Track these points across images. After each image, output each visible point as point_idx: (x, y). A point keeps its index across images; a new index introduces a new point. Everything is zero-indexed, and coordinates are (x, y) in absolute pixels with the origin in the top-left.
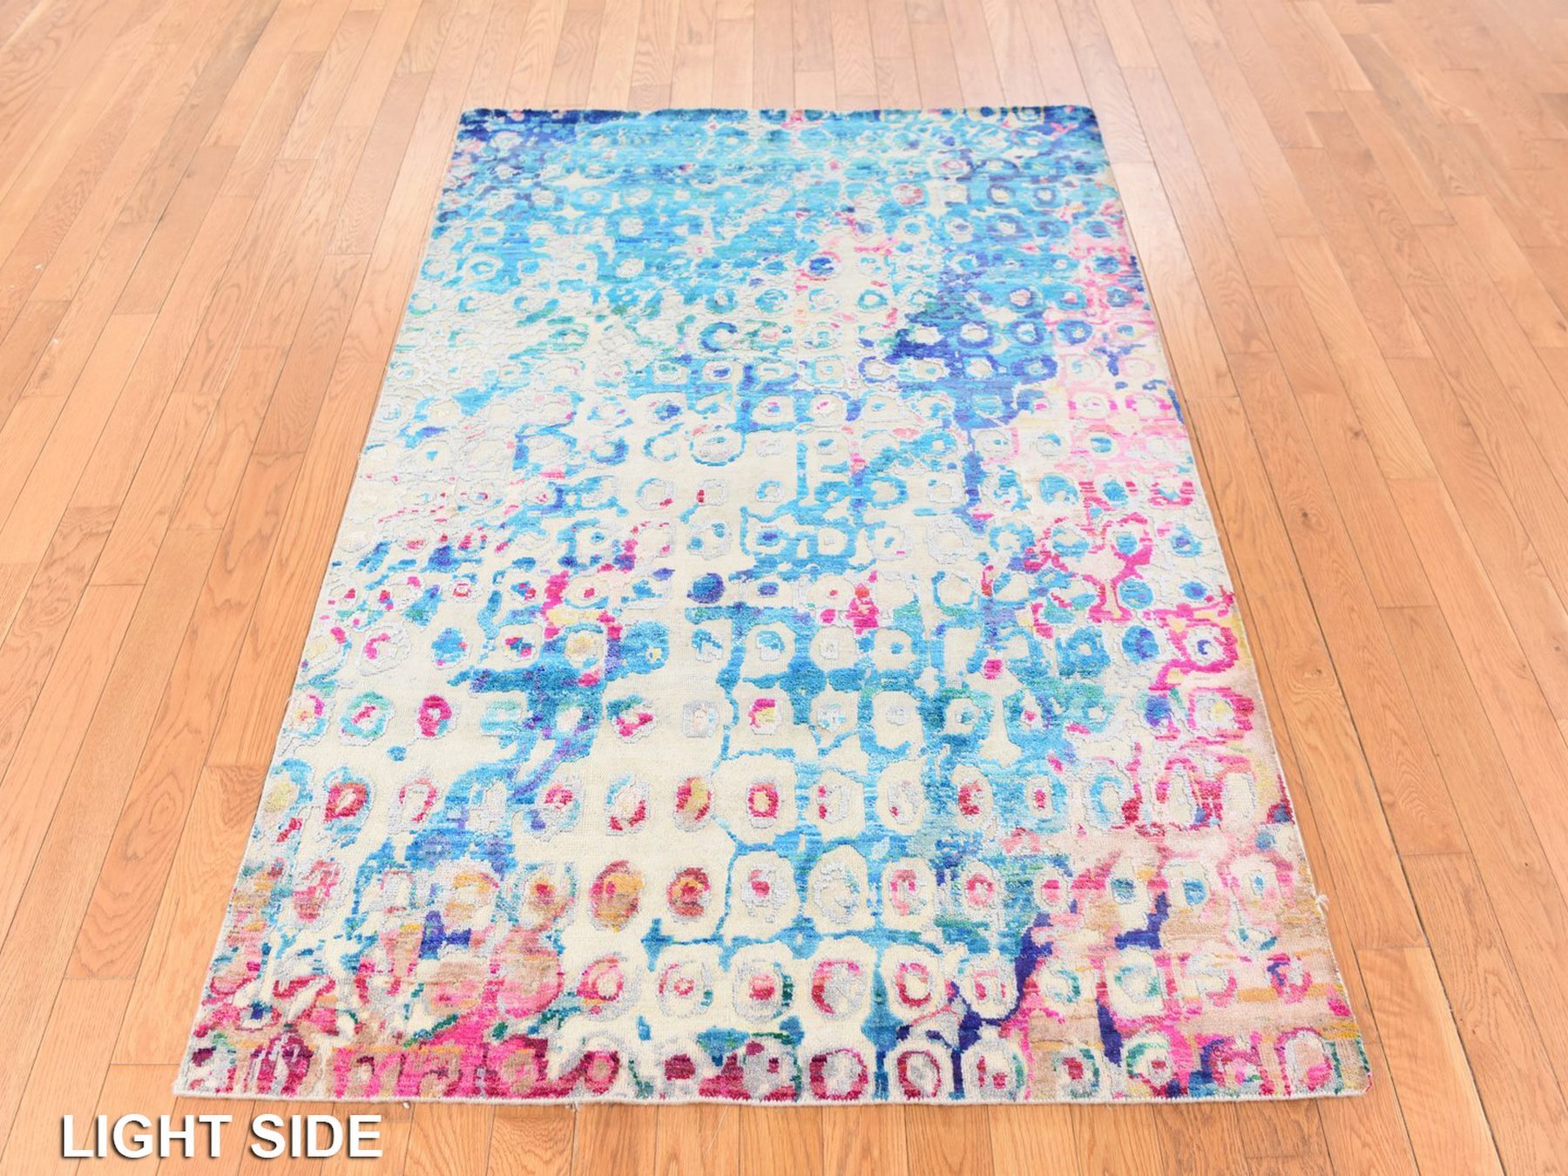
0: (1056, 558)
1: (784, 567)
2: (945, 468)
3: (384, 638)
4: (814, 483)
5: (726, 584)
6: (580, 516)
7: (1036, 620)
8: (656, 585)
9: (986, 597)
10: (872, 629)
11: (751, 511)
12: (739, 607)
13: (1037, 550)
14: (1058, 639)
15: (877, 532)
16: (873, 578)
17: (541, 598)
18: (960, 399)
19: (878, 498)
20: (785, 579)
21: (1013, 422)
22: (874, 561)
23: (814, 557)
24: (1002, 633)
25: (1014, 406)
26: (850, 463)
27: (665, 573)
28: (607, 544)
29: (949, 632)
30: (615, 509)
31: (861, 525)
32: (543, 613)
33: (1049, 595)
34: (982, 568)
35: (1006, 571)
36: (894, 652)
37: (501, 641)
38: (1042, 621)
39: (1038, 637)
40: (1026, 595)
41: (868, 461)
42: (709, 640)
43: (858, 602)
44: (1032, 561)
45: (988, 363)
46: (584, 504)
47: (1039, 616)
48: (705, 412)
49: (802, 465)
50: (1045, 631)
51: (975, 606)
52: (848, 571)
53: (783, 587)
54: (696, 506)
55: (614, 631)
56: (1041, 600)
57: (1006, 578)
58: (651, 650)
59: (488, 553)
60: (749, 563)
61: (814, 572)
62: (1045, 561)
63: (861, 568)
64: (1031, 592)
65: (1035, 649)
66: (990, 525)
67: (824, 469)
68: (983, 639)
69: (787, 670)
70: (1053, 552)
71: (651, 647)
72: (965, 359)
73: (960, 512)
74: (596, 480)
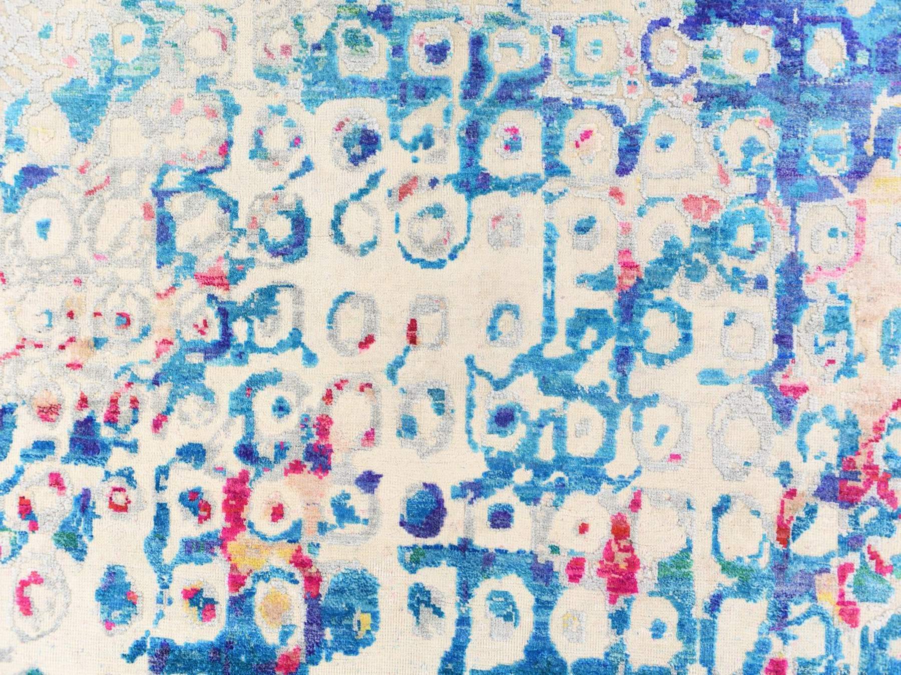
0: (884, 482)
1: (522, 476)
2: (751, 285)
3: (36, 579)
4: (564, 313)
5: (449, 503)
6: (258, 364)
7: (842, 595)
8: (359, 501)
9: (779, 547)
10: (628, 596)
11: (479, 364)
12: (465, 546)
13: (860, 461)
14: (866, 629)
15: (647, 412)
16: (636, 504)
17: (218, 521)
18: (790, 131)
19: (650, 345)
20: (522, 499)
21: (864, 187)
22: (638, 472)
23: (561, 461)
24: (795, 611)
25: (869, 147)
26: (618, 270)
27: (369, 481)
28: (292, 420)
29: (727, 604)
30: (300, 350)
31: (625, 398)
32: (223, 547)
33: (864, 549)
34: (780, 491)
35: (812, 501)
36: (655, 636)
37: (175, 592)
38: (850, 597)
39: (839, 623)
40: (834, 546)
41: (644, 265)
42: (428, 604)
43: (615, 548)
44: (850, 483)
45: (841, 39)
46: (260, 340)
47: (846, 589)
48: (415, 148)
49: (550, 271)
50: (850, 614)
51: (764, 562)
52: (605, 486)
53: (521, 512)
54: (407, 350)
55: (313, 581)
56: (853, 558)
57: (811, 512)
58: (358, 616)
59: (142, 431)
60: (476, 469)
61: (561, 489)
62: (868, 484)
63: (623, 482)
64: (842, 541)
65: (833, 642)
66: (802, 406)
67: (582, 280)
68: (769, 623)
69: (521, 656)
70: (883, 466)
71: (358, 612)
72: (807, 28)
73: (763, 379)
74: (269, 293)
